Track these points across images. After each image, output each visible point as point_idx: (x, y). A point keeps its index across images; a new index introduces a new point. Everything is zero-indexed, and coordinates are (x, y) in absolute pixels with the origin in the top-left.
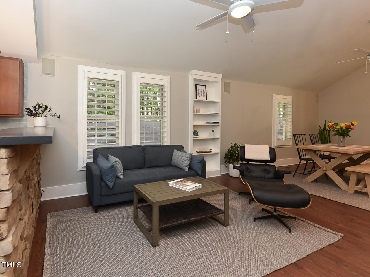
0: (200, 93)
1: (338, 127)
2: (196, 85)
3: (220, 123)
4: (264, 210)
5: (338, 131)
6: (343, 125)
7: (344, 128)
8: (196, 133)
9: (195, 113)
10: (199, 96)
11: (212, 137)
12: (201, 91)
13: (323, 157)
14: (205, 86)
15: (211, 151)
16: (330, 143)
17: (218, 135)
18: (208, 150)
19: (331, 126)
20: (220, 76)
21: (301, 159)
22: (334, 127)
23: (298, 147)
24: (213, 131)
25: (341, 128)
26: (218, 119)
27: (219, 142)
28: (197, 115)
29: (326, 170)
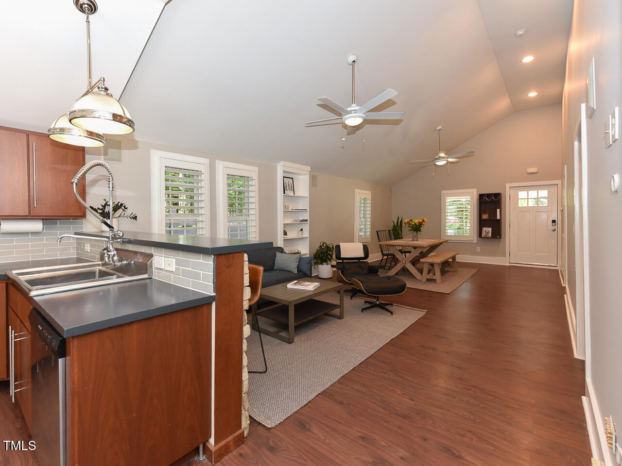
0: (287, 186)
1: (413, 223)
2: (284, 177)
3: (308, 221)
4: (366, 302)
5: (412, 227)
6: (416, 221)
7: (417, 224)
8: (285, 234)
9: (285, 210)
10: (287, 190)
11: (300, 236)
12: (289, 185)
13: (401, 252)
14: (292, 178)
15: (300, 252)
16: (402, 238)
17: (306, 234)
18: (296, 251)
19: (408, 222)
20: (309, 168)
21: (383, 255)
22: (409, 224)
23: (380, 243)
24: (302, 230)
25: (415, 224)
26: (306, 216)
27: (307, 242)
28: (286, 211)
29: (405, 263)
